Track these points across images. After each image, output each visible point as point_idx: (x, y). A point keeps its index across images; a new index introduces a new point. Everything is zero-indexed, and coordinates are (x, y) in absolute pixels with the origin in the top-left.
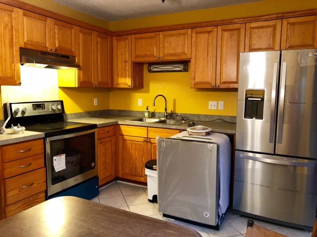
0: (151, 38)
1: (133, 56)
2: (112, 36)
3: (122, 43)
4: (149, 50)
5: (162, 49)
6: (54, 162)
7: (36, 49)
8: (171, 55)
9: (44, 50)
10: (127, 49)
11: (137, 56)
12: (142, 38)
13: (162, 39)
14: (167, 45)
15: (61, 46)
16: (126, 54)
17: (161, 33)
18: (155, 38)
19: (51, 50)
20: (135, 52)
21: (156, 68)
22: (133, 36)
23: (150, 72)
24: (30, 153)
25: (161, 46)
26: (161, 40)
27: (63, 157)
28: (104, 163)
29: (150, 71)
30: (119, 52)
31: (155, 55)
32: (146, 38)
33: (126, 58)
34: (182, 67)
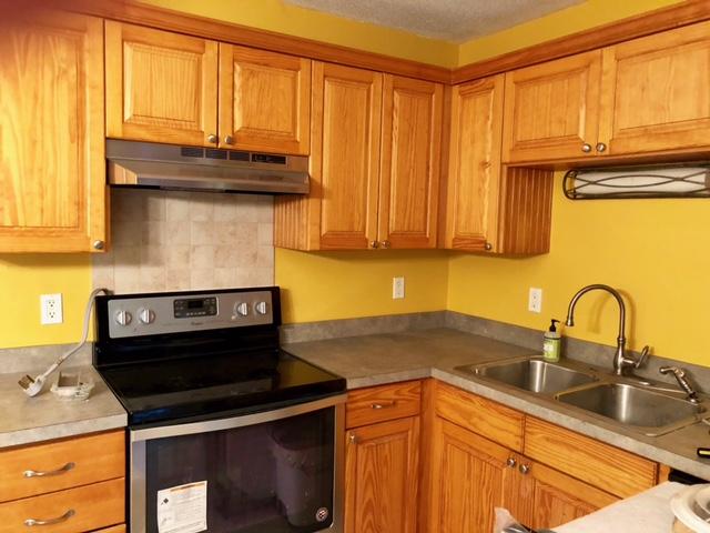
0: (571, 73)
1: (508, 145)
2: (447, 85)
3: (477, 103)
4: (561, 121)
5: (607, 113)
6: (161, 507)
7: (163, 140)
8: (646, 132)
9: (193, 140)
10: (490, 122)
11: (520, 146)
12: (537, 80)
13: (612, 73)
14: (629, 95)
15: (254, 124)
16: (485, 141)
17: (608, 54)
18: (583, 76)
19: (217, 140)
20: (515, 133)
21: (595, 183)
22: (510, 76)
23: (575, 198)
24: (68, 479)
25: (606, 99)
26: (608, 79)
27: (199, 490)
28: (369, 507)
29: (573, 195)
30: (466, 135)
31: (581, 135)
32: (551, 77)
33: (484, 152)
34: (702, 178)
